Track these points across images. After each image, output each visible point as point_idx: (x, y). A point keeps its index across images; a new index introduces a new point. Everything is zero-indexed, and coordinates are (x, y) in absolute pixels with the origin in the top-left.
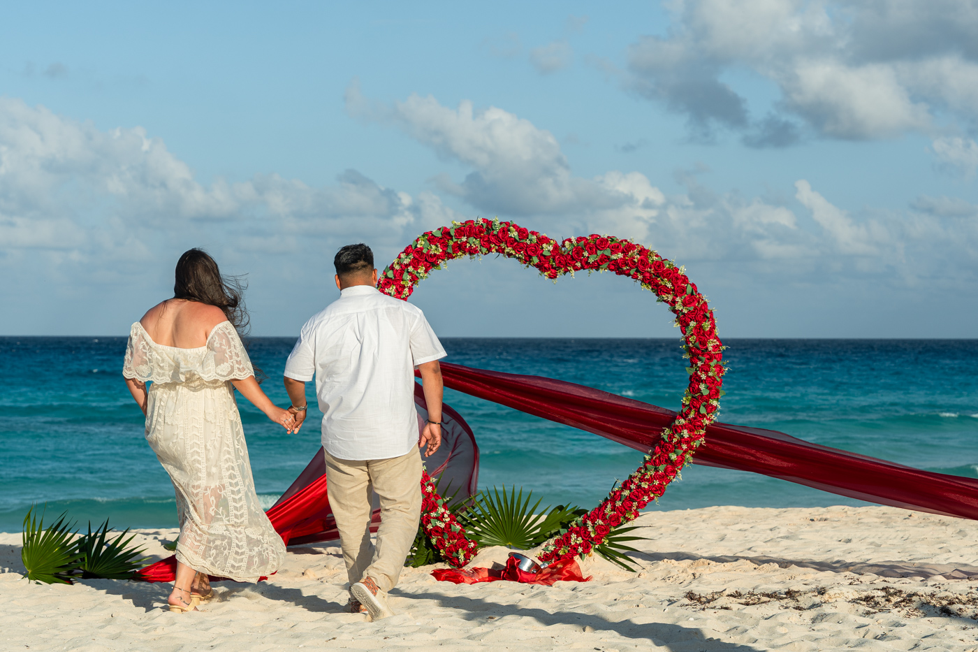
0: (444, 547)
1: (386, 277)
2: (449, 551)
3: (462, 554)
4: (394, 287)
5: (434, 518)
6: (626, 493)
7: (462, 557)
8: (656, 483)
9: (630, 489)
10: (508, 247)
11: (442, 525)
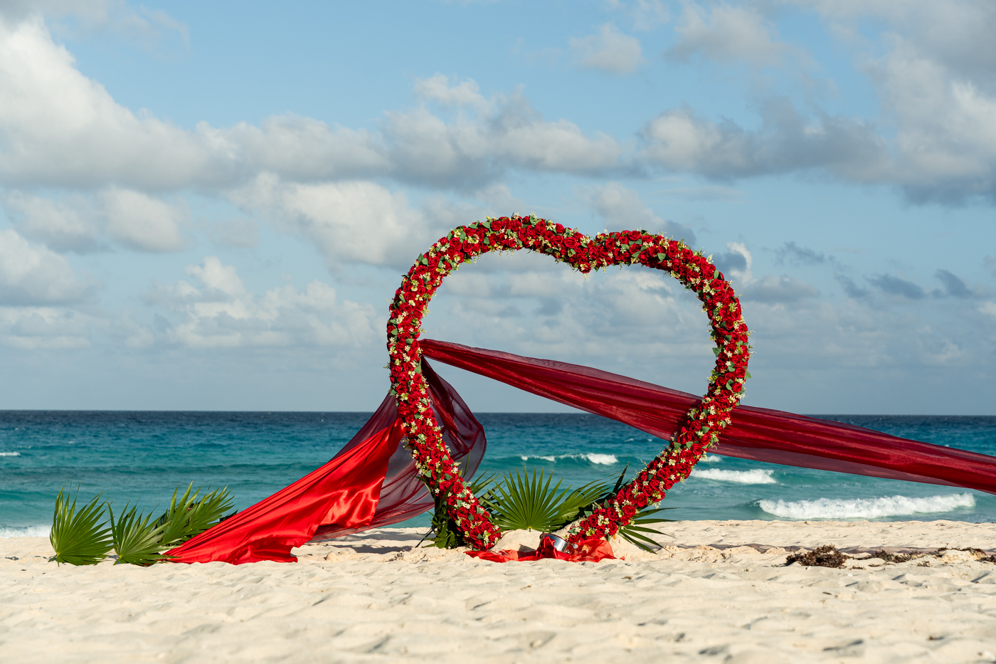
0: (469, 529)
1: (421, 264)
2: (474, 533)
3: (487, 536)
4: (429, 274)
5: (459, 499)
6: (653, 472)
7: (486, 539)
8: (683, 461)
9: (657, 469)
10: (545, 239)
11: (468, 507)
